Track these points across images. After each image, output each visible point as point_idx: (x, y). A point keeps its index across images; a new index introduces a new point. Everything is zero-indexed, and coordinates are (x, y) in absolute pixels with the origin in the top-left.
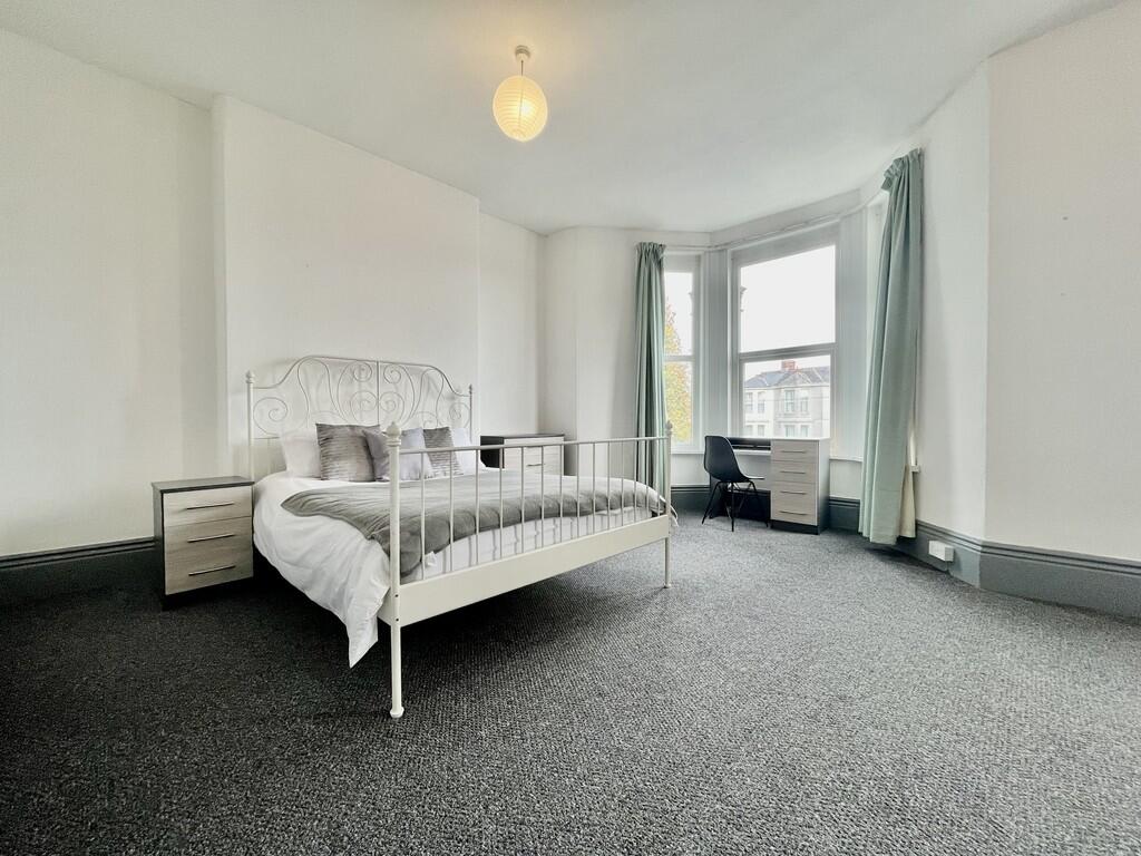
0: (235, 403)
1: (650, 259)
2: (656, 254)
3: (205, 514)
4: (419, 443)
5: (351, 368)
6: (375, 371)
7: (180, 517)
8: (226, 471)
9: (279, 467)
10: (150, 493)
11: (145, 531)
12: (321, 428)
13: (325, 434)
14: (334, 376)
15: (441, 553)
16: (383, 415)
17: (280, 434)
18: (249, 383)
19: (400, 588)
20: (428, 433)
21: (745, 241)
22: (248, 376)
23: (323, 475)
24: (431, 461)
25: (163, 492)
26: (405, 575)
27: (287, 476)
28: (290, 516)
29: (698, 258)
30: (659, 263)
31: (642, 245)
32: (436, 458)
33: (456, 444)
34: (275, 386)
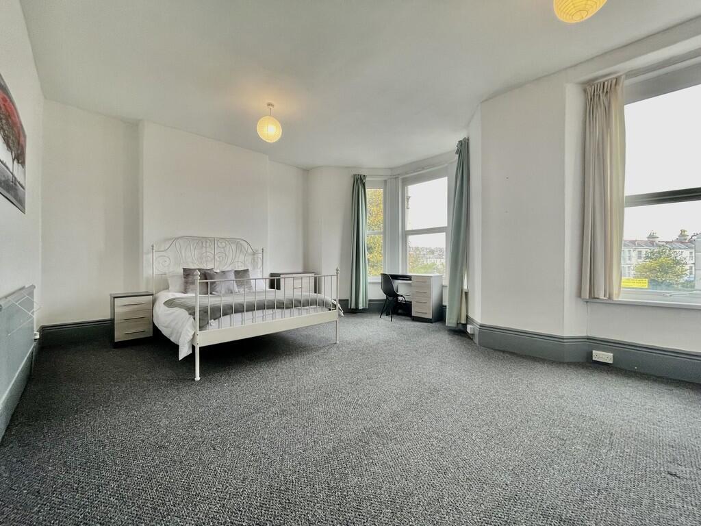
0: (147, 258)
1: (359, 182)
2: (362, 180)
3: (131, 307)
4: (232, 276)
5: (202, 241)
6: (213, 243)
7: (121, 308)
8: (143, 290)
9: (167, 288)
10: (109, 299)
11: (105, 315)
12: (185, 270)
13: (187, 273)
14: (193, 245)
15: (217, 320)
16: (217, 264)
17: (167, 272)
18: (153, 249)
19: (198, 332)
20: (237, 273)
21: (406, 173)
22: (153, 246)
23: (185, 291)
24: (238, 285)
25: (114, 298)
26: (201, 328)
27: (169, 291)
28: (167, 308)
29: (385, 181)
30: (364, 185)
31: (355, 175)
32: (240, 284)
33: (251, 277)
34: (165, 251)
